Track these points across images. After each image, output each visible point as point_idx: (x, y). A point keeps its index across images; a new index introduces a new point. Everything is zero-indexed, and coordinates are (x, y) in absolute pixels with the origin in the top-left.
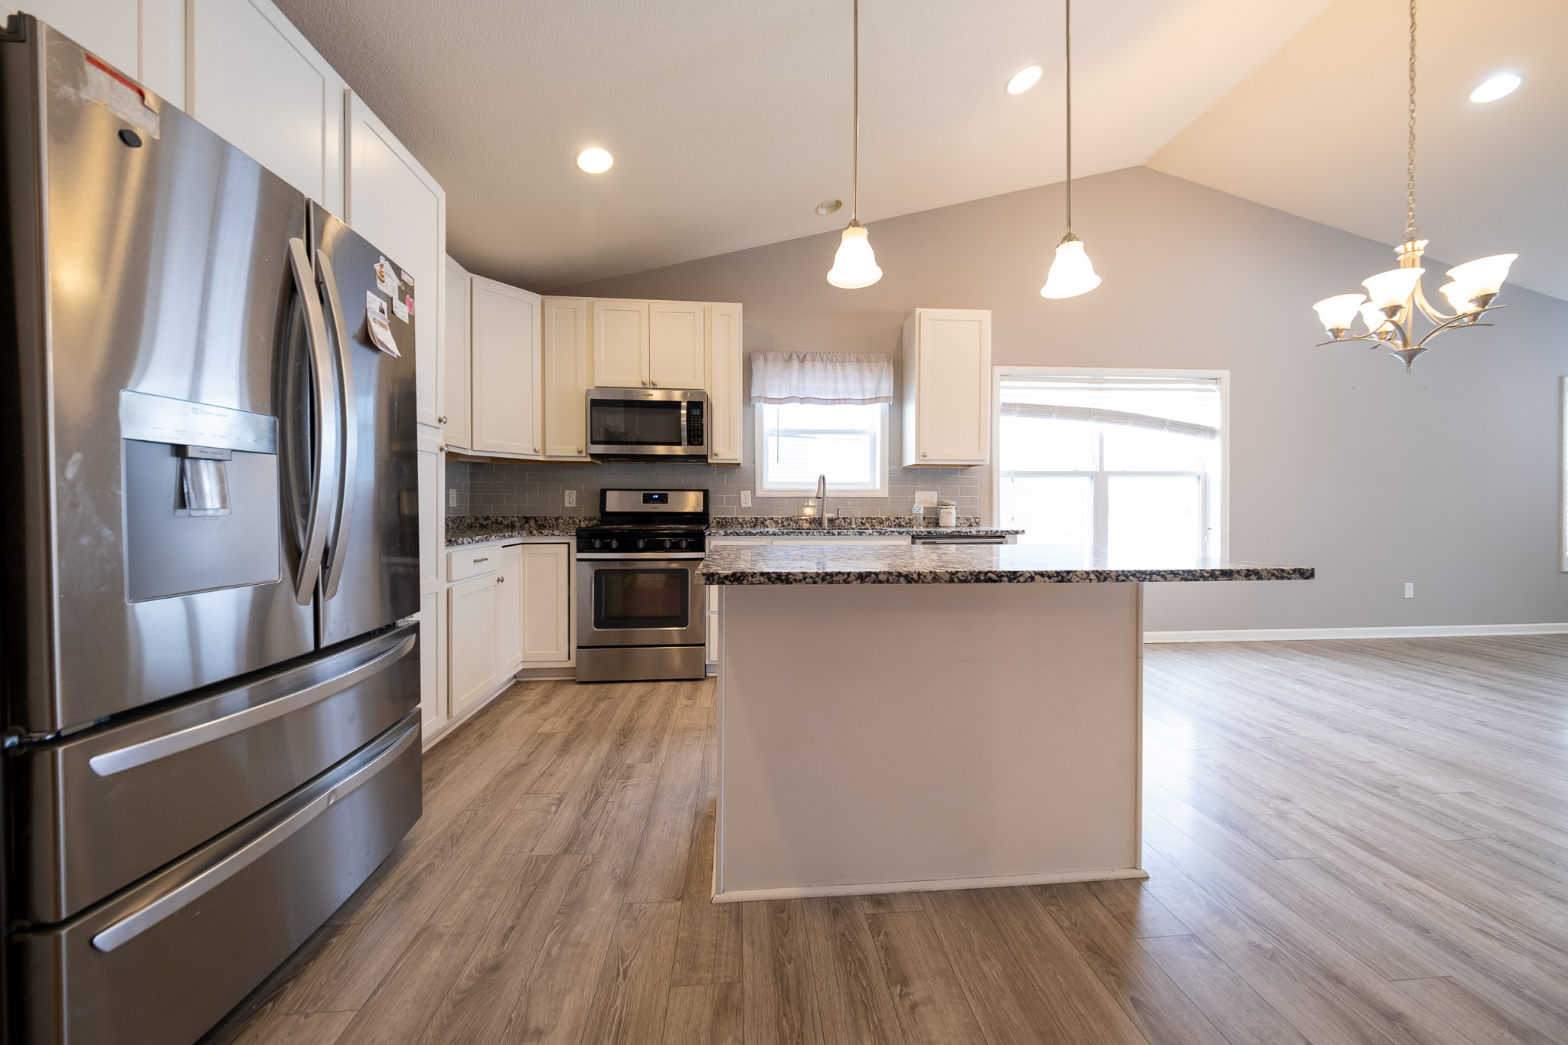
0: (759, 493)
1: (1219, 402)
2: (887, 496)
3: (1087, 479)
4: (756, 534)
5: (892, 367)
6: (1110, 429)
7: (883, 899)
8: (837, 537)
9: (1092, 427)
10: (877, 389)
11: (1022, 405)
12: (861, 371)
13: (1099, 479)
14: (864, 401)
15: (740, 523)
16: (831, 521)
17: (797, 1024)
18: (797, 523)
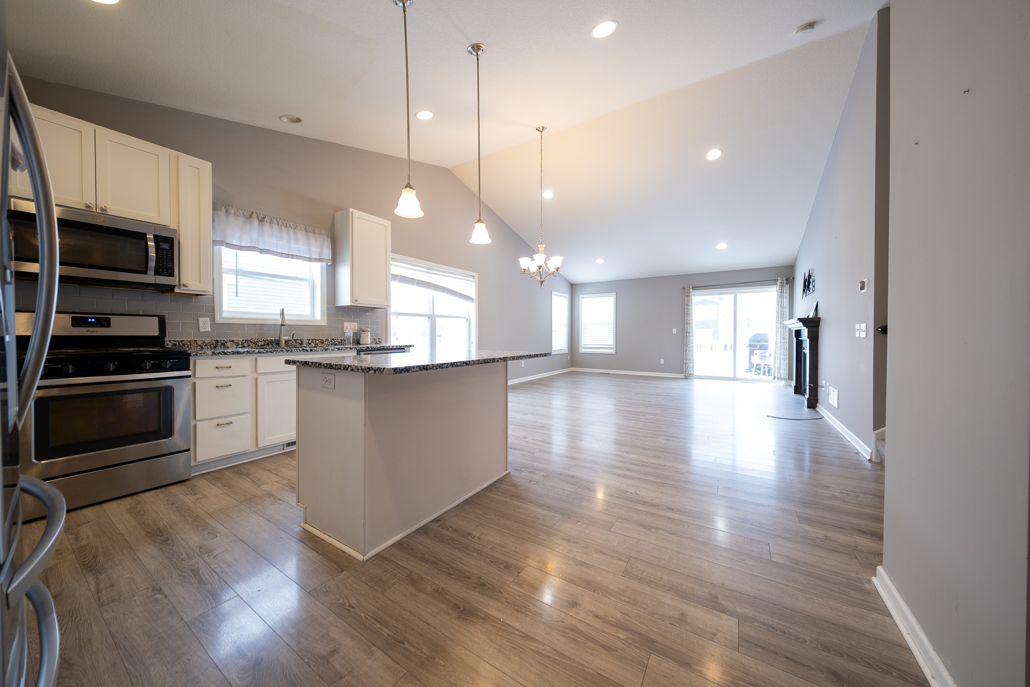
0: (218, 320)
1: (474, 287)
2: (326, 325)
3: (426, 319)
4: (243, 353)
5: (330, 240)
6: (438, 294)
7: (438, 519)
8: (309, 352)
9: (429, 292)
10: (321, 253)
11: (401, 277)
12: (308, 237)
13: (432, 318)
14: (311, 259)
15: (200, 345)
16: (287, 342)
17: (448, 567)
18: (256, 344)
